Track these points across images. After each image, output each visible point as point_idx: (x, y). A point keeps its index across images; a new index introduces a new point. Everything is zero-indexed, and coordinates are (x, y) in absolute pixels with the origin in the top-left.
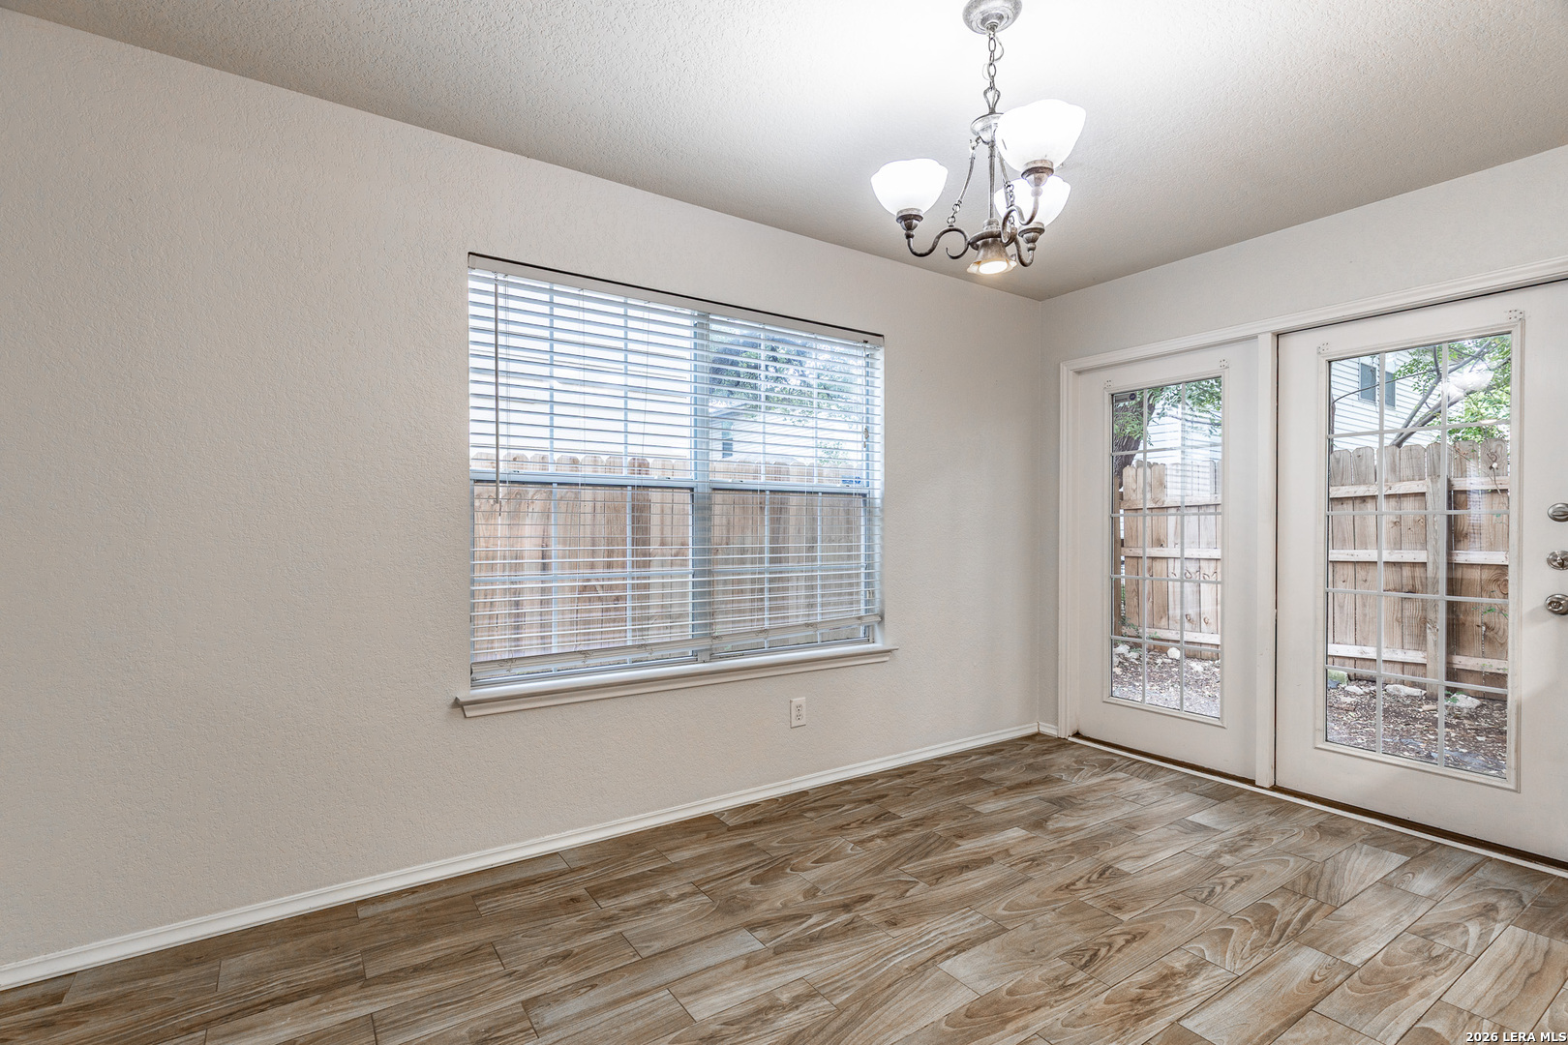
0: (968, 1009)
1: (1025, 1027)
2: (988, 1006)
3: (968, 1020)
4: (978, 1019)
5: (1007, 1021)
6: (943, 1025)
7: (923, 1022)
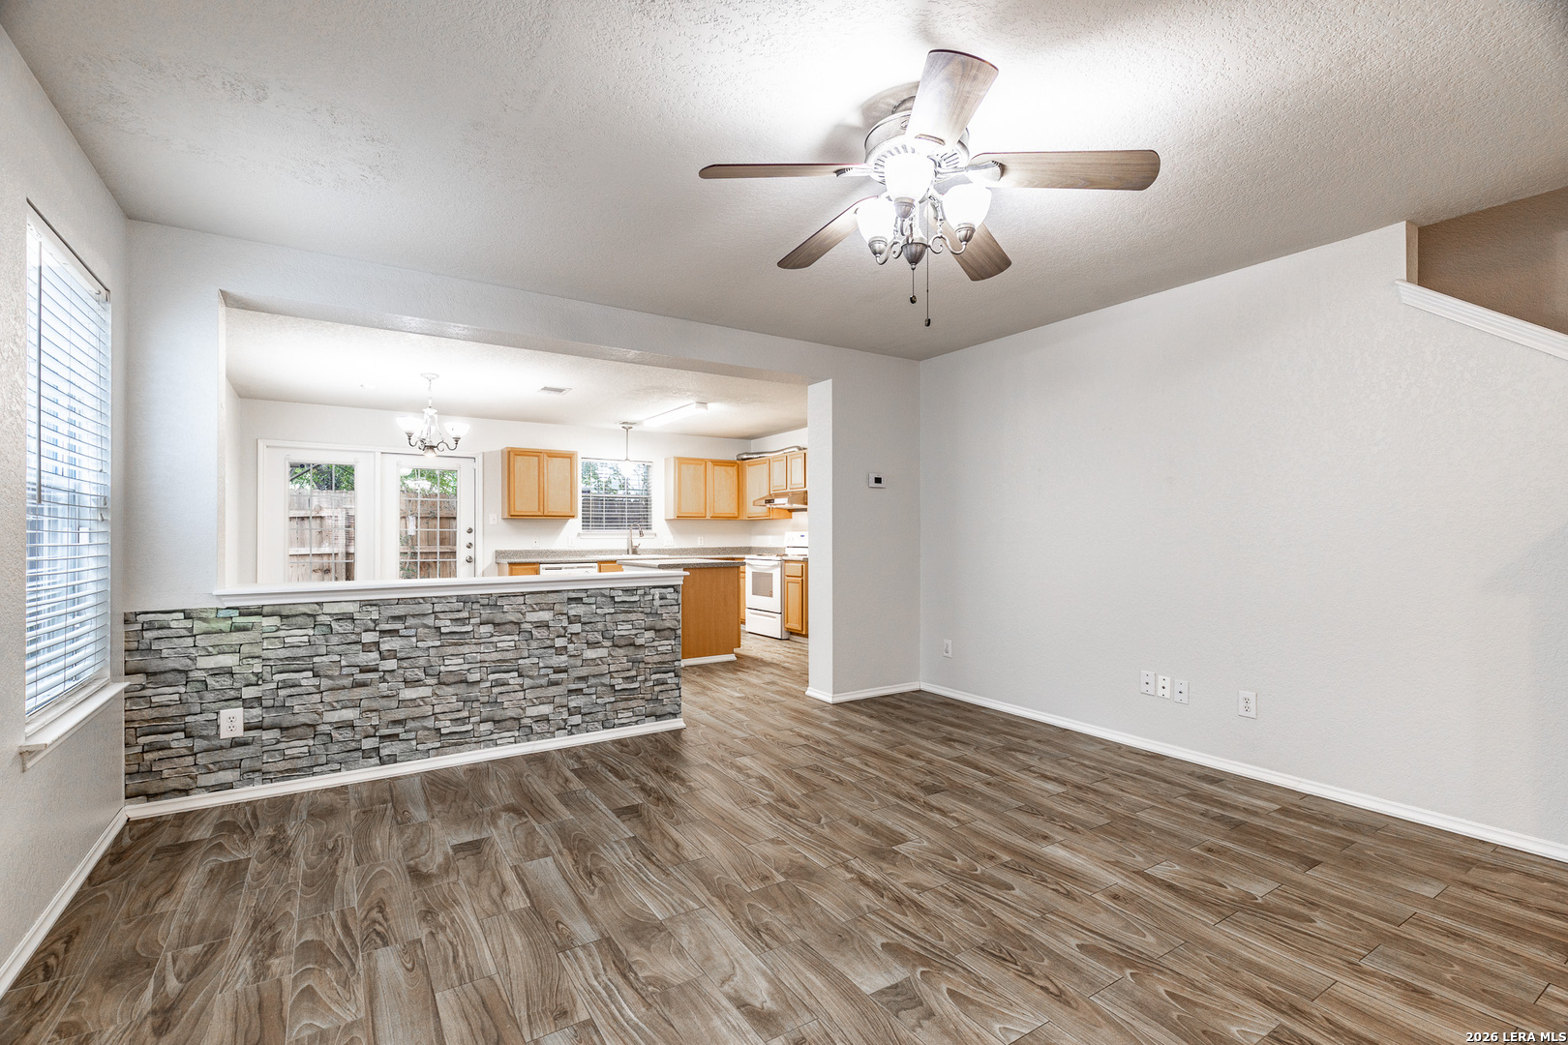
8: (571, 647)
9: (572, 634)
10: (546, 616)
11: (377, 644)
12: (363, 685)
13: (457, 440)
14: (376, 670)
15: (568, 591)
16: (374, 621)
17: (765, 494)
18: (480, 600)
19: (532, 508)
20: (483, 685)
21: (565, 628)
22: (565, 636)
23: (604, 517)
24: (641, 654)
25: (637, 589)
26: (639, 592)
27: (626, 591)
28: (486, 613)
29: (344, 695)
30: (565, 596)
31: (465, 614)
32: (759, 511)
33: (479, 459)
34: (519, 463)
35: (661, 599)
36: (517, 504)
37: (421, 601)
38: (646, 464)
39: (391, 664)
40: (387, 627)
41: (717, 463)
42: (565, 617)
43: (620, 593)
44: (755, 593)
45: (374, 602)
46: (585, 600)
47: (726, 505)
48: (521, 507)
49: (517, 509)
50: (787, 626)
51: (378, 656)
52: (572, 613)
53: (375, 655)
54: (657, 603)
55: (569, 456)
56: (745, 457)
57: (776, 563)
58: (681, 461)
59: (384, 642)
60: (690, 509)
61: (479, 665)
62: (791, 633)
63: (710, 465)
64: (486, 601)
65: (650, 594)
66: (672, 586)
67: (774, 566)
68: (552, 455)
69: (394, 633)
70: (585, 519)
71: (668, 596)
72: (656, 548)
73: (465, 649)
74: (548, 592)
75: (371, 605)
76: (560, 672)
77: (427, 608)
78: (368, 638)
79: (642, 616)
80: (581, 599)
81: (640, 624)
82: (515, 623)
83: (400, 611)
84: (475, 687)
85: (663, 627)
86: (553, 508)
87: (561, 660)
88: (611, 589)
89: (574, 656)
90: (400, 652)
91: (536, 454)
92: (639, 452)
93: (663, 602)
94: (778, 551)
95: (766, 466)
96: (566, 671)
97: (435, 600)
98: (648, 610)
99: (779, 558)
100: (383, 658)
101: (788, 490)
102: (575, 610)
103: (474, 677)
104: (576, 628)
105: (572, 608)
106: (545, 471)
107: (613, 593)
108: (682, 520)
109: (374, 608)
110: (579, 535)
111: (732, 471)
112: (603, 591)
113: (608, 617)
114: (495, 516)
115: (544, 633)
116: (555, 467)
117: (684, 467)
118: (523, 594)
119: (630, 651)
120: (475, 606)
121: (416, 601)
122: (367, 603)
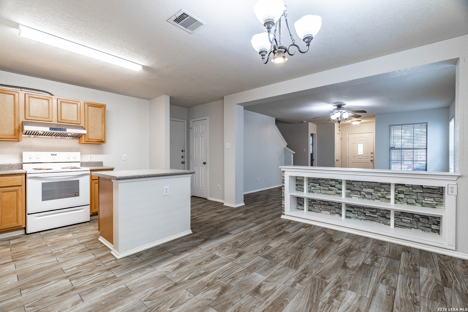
0: (283, 306)
1: (266, 304)
2: (278, 309)
3: (282, 303)
4: (279, 304)
5: (272, 304)
6: (288, 299)
7: (294, 299)
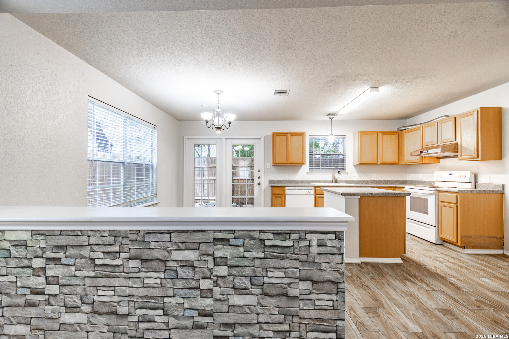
8: (216, 290)
9: (217, 276)
10: (191, 255)
11: (44, 269)
12: (33, 305)
13: (230, 123)
14: (43, 293)
15: (214, 231)
16: (42, 249)
17: (419, 148)
18: (129, 235)
19: (284, 160)
20: (131, 319)
21: (210, 270)
22: (210, 278)
23: (320, 164)
24: (295, 307)
25: (290, 233)
26: (293, 236)
27: (277, 234)
28: (134, 248)
29: (18, 312)
30: (211, 236)
31: (116, 248)
32: (416, 159)
33: (263, 139)
34: (278, 138)
35: (319, 246)
36: (277, 158)
37: (79, 233)
38: (343, 137)
39: (54, 289)
40: (52, 255)
41: (384, 133)
42: (211, 258)
43: (271, 236)
44: (412, 209)
45: (42, 232)
46: (232, 242)
47: (390, 155)
48: (279, 160)
49: (277, 161)
50: (441, 236)
51: (44, 281)
52: (218, 254)
53: (42, 280)
54: (315, 250)
55: (302, 135)
56: (403, 128)
57: (432, 192)
58: (362, 133)
59: (50, 268)
60: (368, 158)
61: (127, 299)
62: (444, 241)
63: (380, 134)
64: (134, 237)
65: (305, 239)
66: (334, 233)
67: (430, 194)
68: (293, 134)
69: (57, 260)
70: (311, 166)
71: (329, 243)
72: (348, 180)
73: (115, 282)
74: (194, 231)
75: (40, 234)
76: (206, 315)
77: (84, 240)
78: (38, 263)
79: (296, 264)
80: (228, 240)
81: (294, 273)
82: (161, 261)
83: (62, 241)
84: (124, 319)
85: (321, 279)
86: (294, 159)
87: (207, 303)
88: (260, 231)
89: (220, 300)
90: (62, 278)
91: (285, 134)
92: (338, 131)
93: (321, 250)
94: (430, 184)
95: (419, 132)
96: (211, 315)
97: (90, 233)
98: (304, 258)
99: (433, 189)
100: (48, 283)
101: (439, 144)
102: (222, 251)
103: (123, 310)
104: (223, 271)
105: (218, 250)
106: (290, 142)
107: (263, 236)
108: (362, 165)
109: (42, 237)
110: (307, 173)
111: (395, 137)
112: (252, 234)
113: (257, 262)
114: (269, 165)
115: (189, 273)
116: (294, 140)
117: (364, 136)
118: (170, 232)
119: (283, 302)
120: (125, 241)
121: (75, 233)
122: (36, 232)
